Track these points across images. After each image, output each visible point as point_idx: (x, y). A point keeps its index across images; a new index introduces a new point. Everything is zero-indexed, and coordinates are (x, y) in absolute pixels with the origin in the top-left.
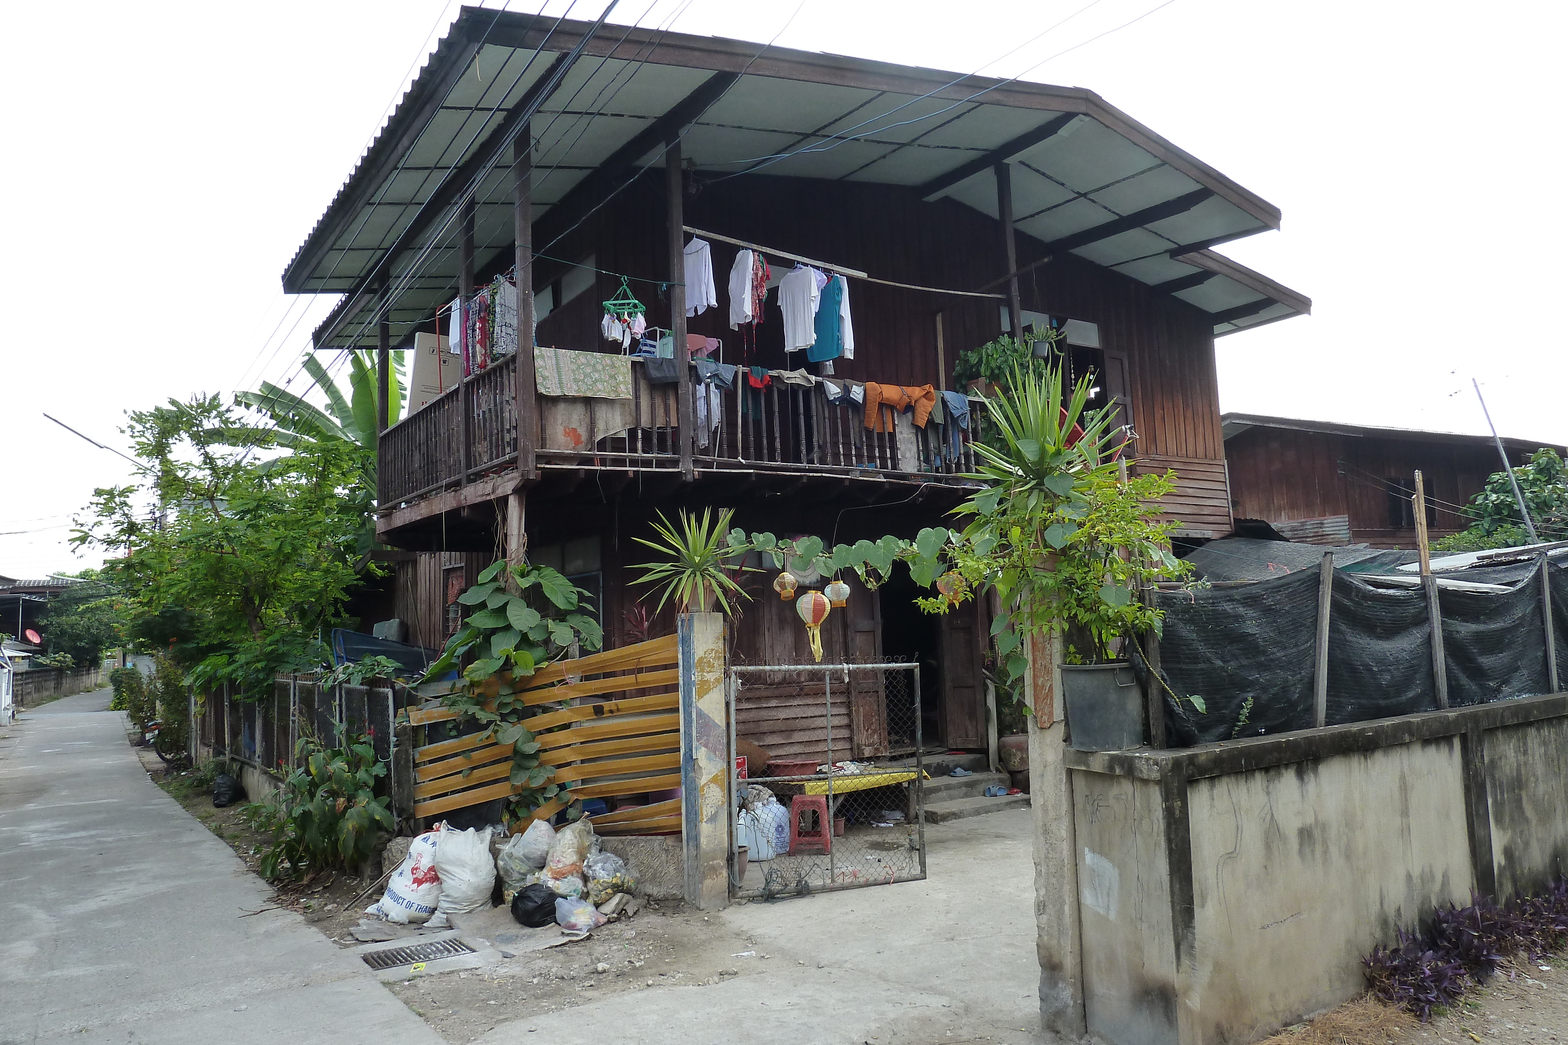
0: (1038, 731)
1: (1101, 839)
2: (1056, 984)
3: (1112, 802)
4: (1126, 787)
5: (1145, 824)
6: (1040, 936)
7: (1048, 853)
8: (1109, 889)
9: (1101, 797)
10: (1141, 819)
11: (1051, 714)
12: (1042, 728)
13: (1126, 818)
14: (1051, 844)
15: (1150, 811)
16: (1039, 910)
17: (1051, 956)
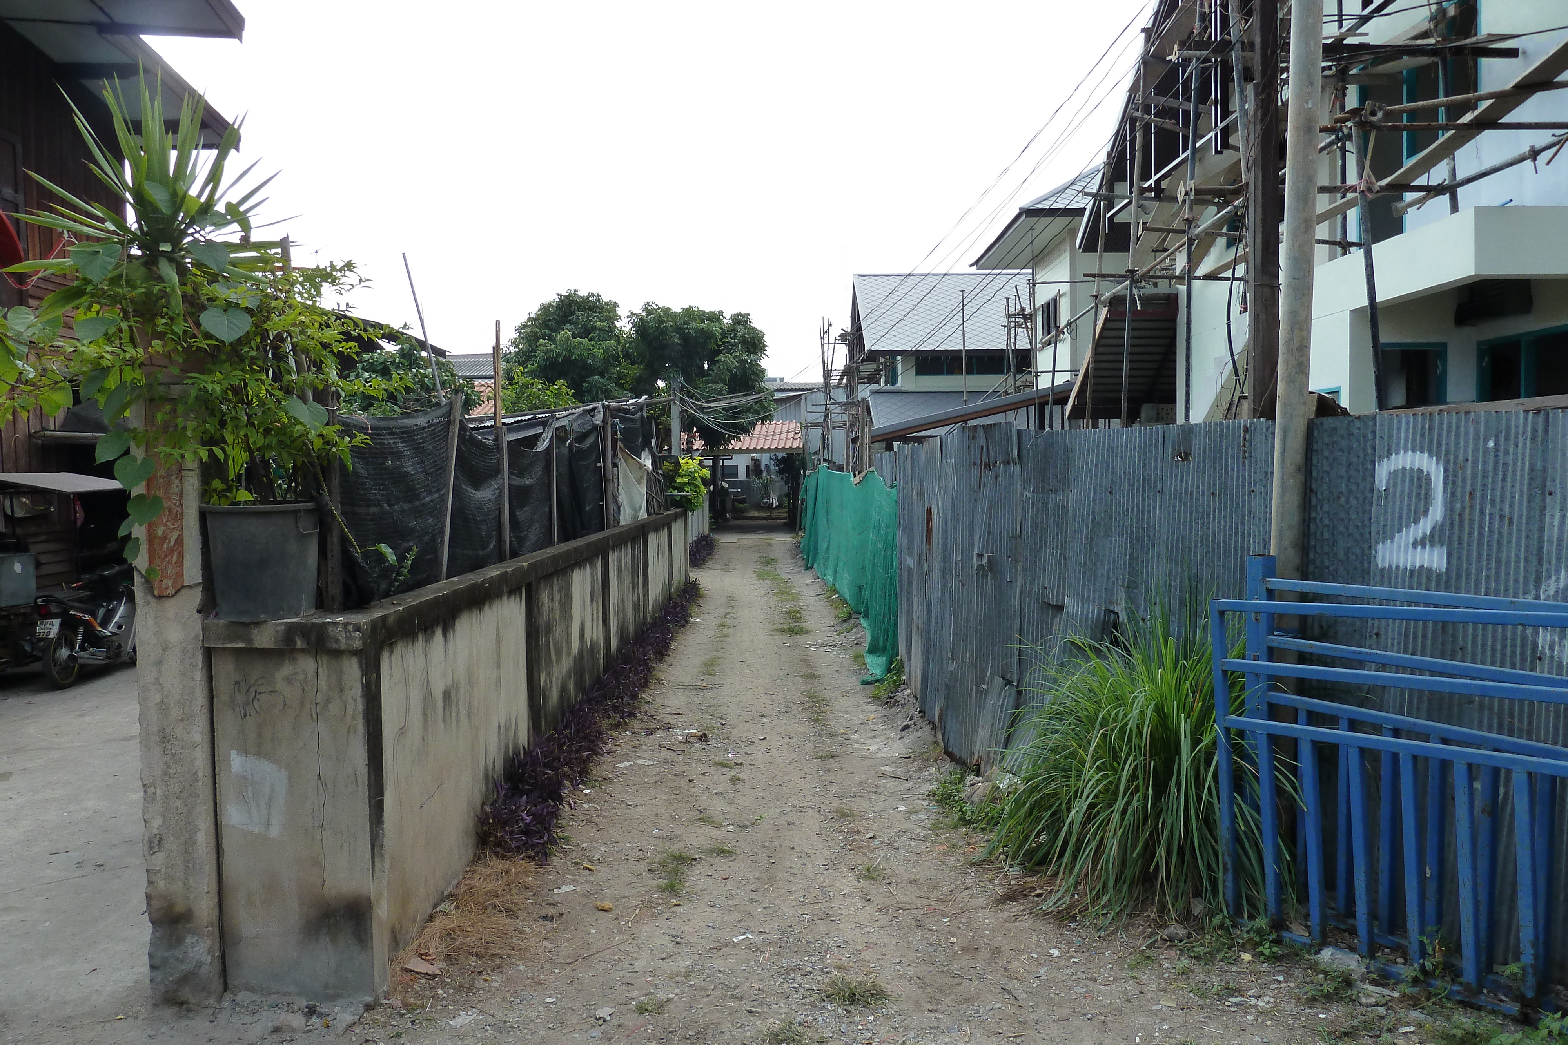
0: (153, 601)
1: (260, 736)
2: (180, 940)
3: (280, 685)
4: (307, 664)
5: (334, 708)
6: (151, 883)
7: (169, 766)
8: (270, 798)
9: (263, 681)
10: (328, 700)
11: (180, 575)
12: (160, 597)
13: (302, 704)
14: (174, 755)
15: (341, 690)
16: (151, 848)
17: (171, 905)
